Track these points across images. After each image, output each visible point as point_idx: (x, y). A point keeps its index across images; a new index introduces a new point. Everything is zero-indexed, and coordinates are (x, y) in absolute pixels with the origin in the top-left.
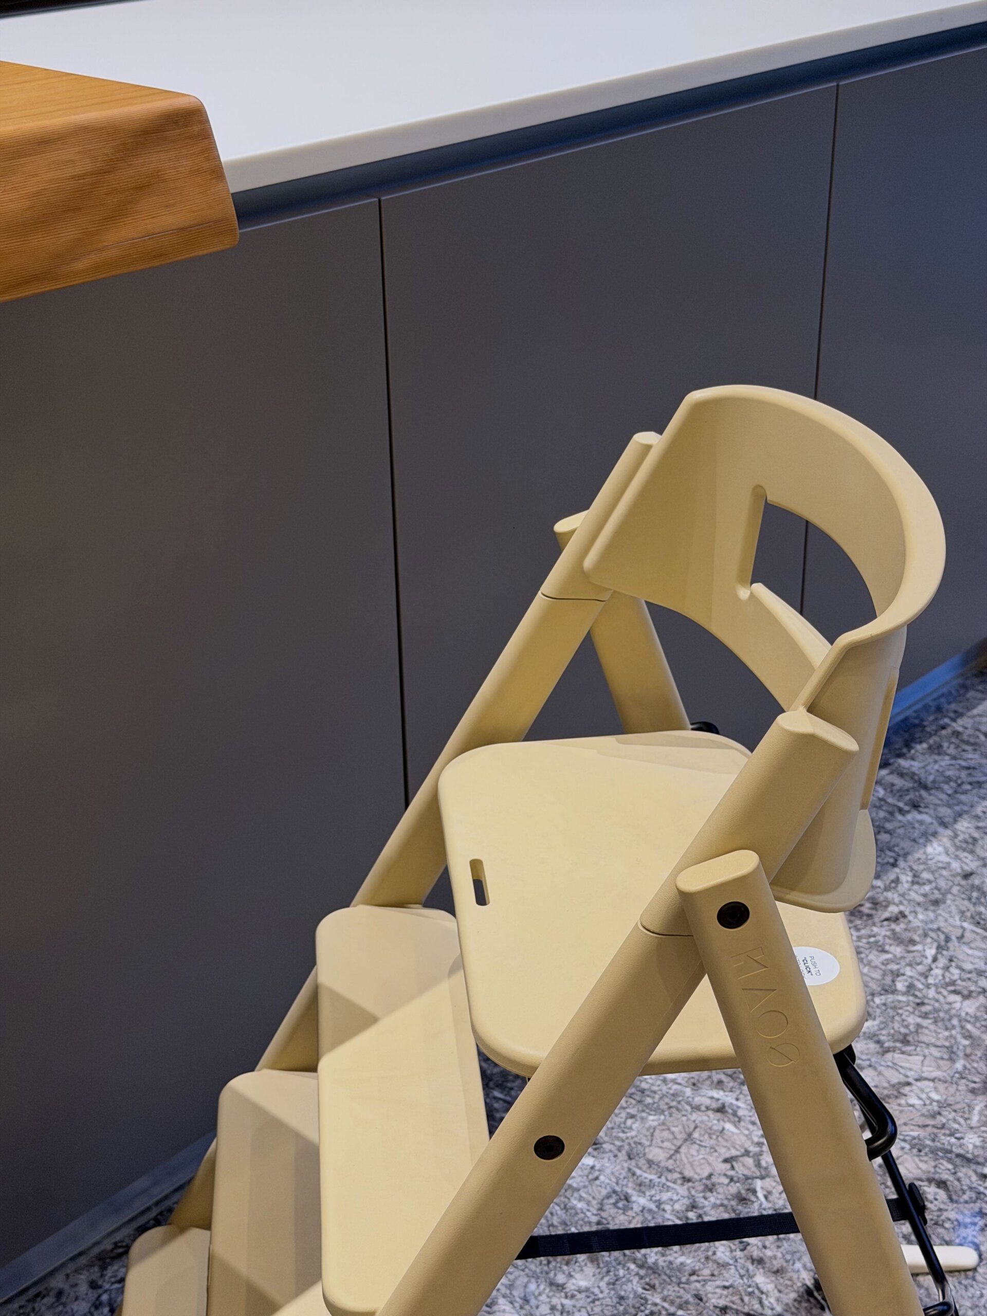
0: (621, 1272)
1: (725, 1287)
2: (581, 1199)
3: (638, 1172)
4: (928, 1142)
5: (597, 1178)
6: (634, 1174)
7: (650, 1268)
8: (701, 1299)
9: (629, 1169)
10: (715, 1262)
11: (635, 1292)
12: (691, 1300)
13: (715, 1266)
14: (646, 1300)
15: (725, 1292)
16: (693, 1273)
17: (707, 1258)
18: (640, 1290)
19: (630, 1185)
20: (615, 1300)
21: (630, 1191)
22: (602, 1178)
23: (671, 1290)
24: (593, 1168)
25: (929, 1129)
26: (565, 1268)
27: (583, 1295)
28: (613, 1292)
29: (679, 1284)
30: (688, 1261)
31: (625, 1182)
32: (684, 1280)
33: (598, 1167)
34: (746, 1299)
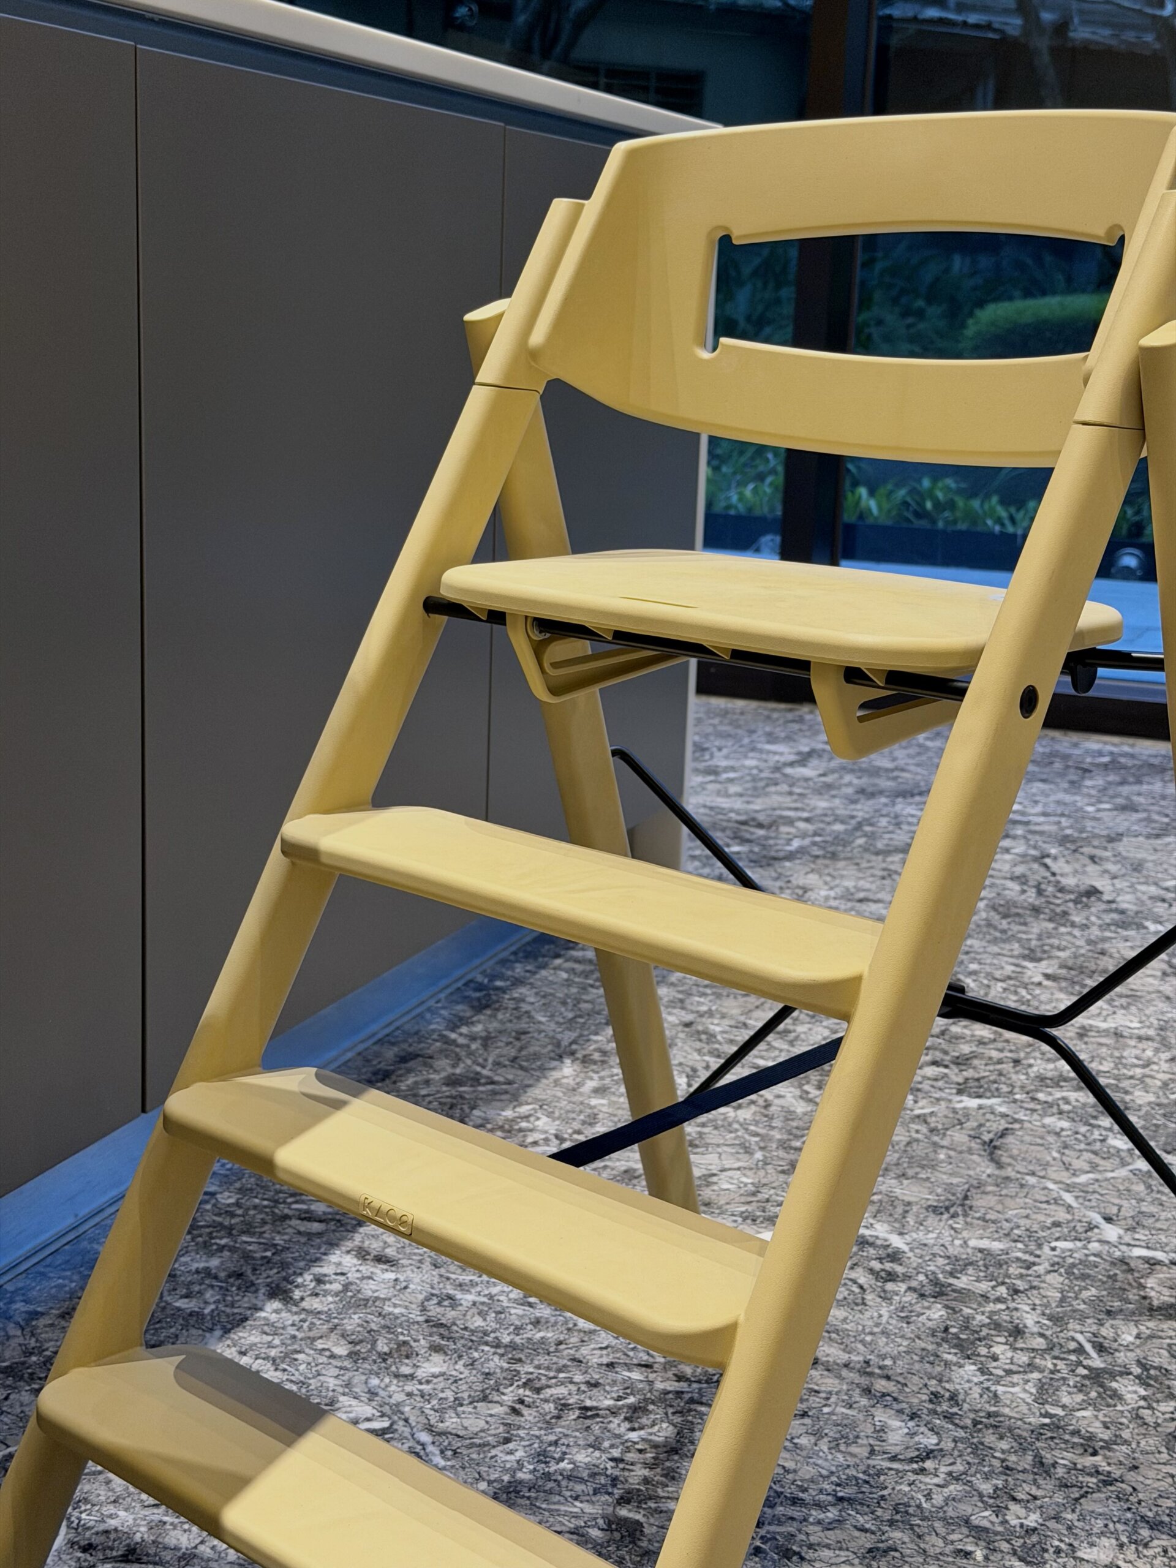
0: (476, 1355)
1: (601, 1349)
2: (395, 1306)
3: (453, 1276)
5: (406, 1288)
6: (448, 1279)
7: (506, 1346)
8: (580, 1362)
9: (441, 1276)
10: (580, 1331)
11: (501, 1368)
12: (569, 1363)
13: (582, 1334)
14: (518, 1372)
15: (604, 1352)
16: (560, 1343)
17: (569, 1329)
18: (506, 1365)
19: (448, 1287)
20: (481, 1378)
21: (451, 1292)
22: (411, 1286)
23: (542, 1360)
24: (396, 1280)
26: (407, 1361)
27: (441, 1379)
28: (474, 1372)
29: (548, 1354)
30: (549, 1335)
31: (441, 1285)
32: (552, 1349)
33: (402, 1278)
34: (631, 1354)
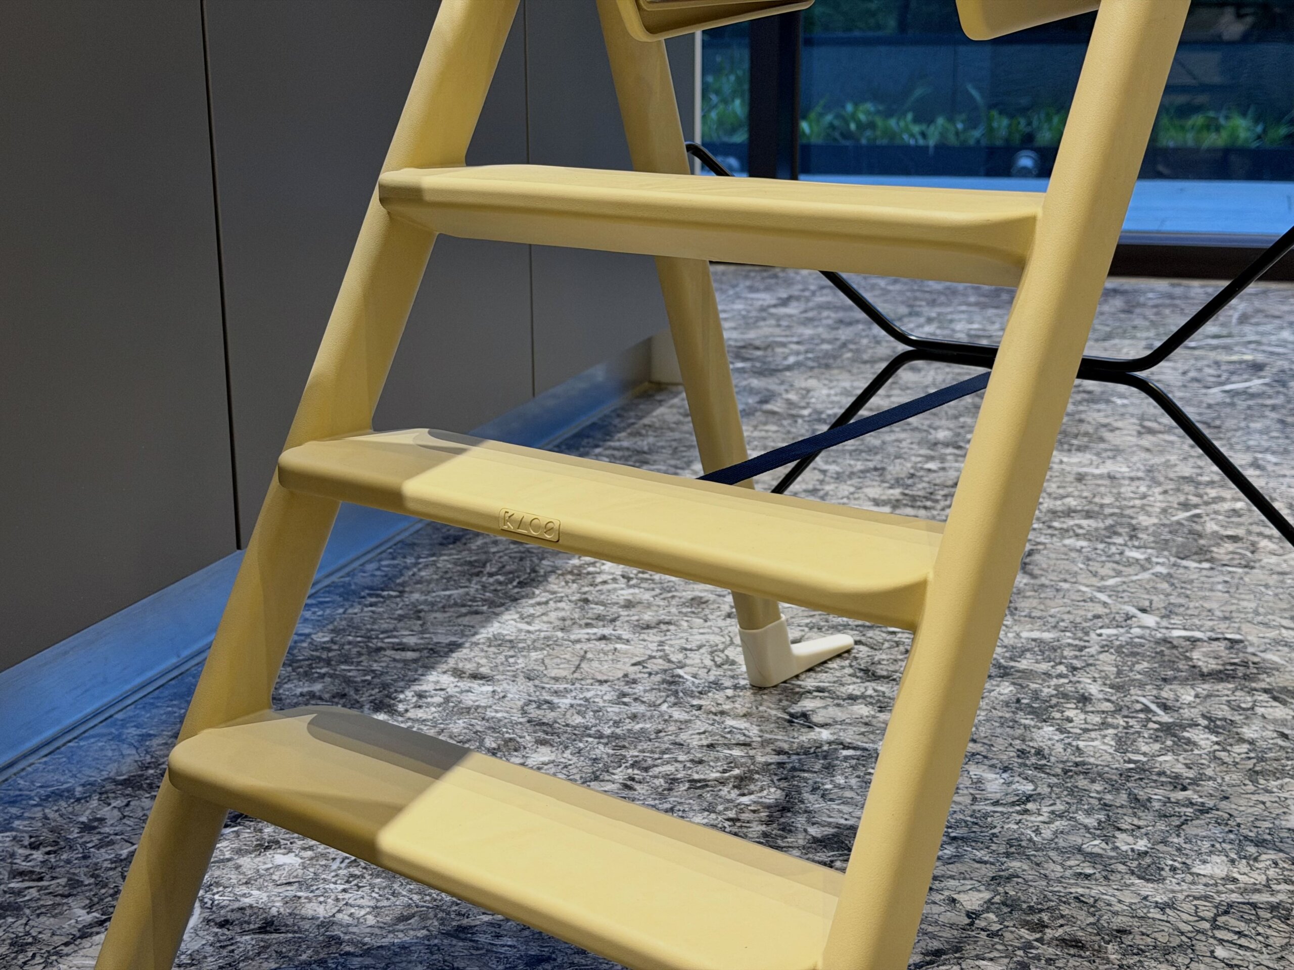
0: (581, 745)
1: (699, 734)
2: (496, 711)
3: (548, 686)
4: (822, 624)
5: (504, 697)
6: (543, 688)
7: (608, 737)
8: (682, 745)
9: (536, 686)
10: (676, 721)
11: (608, 754)
12: (671, 747)
13: (679, 724)
14: (625, 756)
15: (703, 736)
16: (660, 731)
17: (665, 721)
18: (611, 752)
19: (544, 694)
20: (590, 763)
21: (548, 698)
22: (509, 695)
23: (645, 745)
24: (494, 691)
25: (817, 617)
26: (516, 753)
27: (551, 765)
28: (582, 758)
29: (650, 740)
30: (648, 726)
31: (538, 693)
32: (652, 737)
33: (499, 690)
34: (729, 736)
